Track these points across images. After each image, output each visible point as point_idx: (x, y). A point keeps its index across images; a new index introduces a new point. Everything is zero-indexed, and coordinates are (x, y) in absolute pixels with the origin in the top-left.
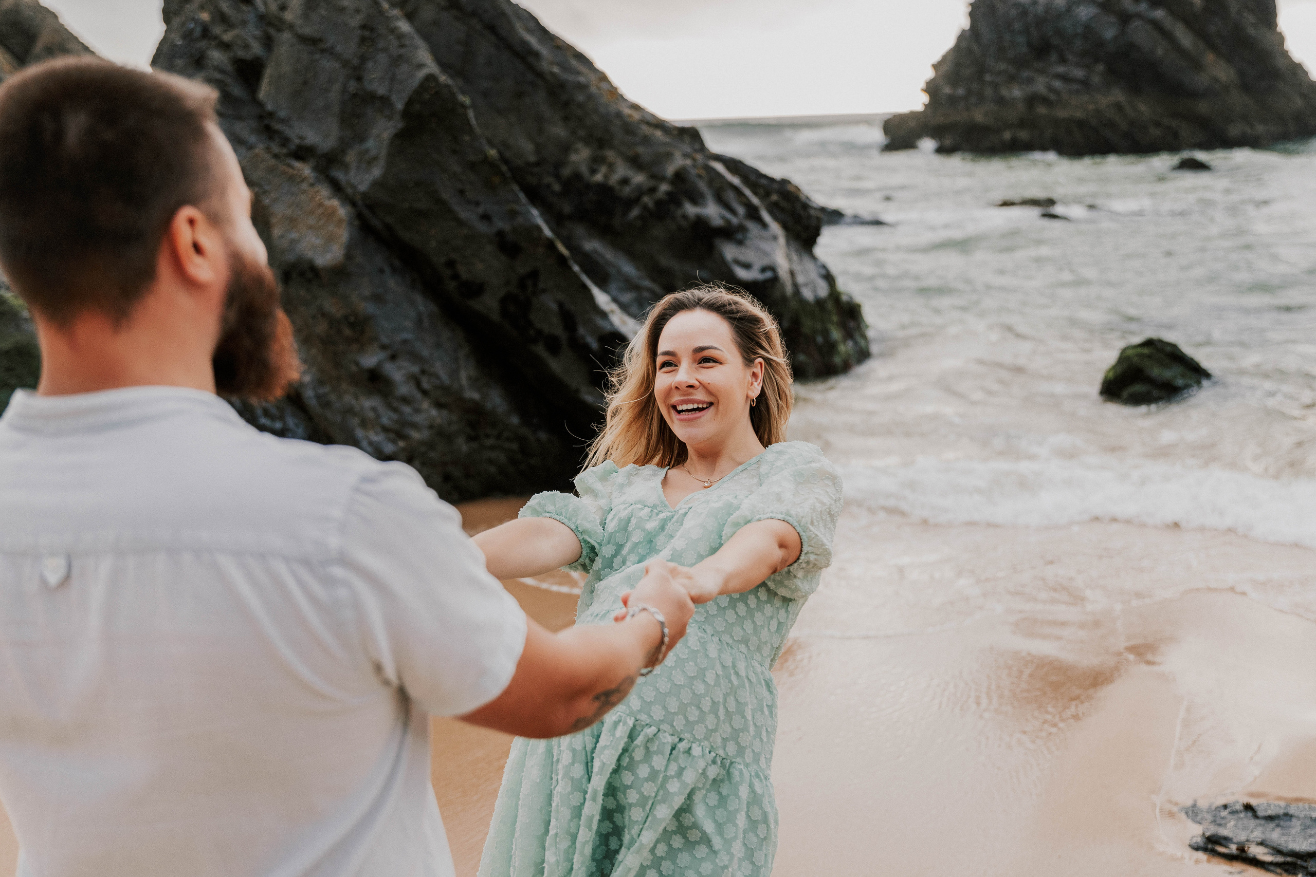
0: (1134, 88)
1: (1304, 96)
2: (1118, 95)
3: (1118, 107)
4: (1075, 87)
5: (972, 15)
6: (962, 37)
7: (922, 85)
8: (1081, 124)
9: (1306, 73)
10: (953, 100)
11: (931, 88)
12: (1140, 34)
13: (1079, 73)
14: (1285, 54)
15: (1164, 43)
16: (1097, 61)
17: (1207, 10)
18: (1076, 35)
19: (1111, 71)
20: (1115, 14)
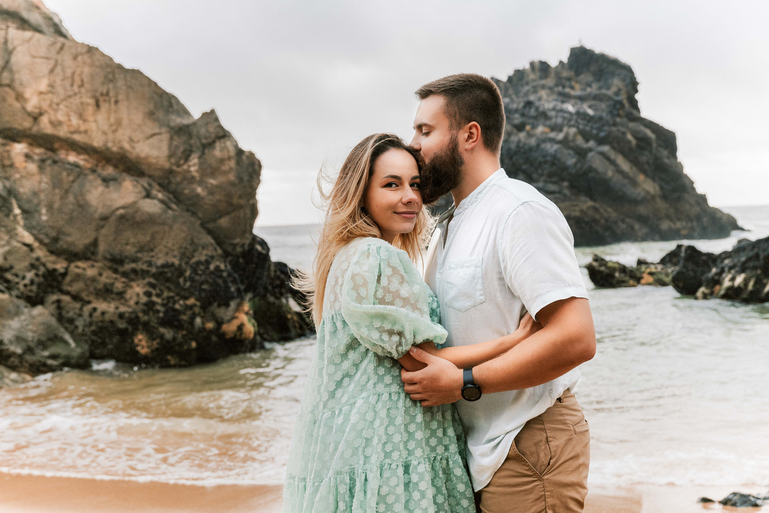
2: (589, 202)
3: (594, 209)
12: (597, 162)
15: (612, 167)
16: (562, 179)
17: (638, 146)
18: (546, 162)
19: (572, 187)
20: (571, 148)
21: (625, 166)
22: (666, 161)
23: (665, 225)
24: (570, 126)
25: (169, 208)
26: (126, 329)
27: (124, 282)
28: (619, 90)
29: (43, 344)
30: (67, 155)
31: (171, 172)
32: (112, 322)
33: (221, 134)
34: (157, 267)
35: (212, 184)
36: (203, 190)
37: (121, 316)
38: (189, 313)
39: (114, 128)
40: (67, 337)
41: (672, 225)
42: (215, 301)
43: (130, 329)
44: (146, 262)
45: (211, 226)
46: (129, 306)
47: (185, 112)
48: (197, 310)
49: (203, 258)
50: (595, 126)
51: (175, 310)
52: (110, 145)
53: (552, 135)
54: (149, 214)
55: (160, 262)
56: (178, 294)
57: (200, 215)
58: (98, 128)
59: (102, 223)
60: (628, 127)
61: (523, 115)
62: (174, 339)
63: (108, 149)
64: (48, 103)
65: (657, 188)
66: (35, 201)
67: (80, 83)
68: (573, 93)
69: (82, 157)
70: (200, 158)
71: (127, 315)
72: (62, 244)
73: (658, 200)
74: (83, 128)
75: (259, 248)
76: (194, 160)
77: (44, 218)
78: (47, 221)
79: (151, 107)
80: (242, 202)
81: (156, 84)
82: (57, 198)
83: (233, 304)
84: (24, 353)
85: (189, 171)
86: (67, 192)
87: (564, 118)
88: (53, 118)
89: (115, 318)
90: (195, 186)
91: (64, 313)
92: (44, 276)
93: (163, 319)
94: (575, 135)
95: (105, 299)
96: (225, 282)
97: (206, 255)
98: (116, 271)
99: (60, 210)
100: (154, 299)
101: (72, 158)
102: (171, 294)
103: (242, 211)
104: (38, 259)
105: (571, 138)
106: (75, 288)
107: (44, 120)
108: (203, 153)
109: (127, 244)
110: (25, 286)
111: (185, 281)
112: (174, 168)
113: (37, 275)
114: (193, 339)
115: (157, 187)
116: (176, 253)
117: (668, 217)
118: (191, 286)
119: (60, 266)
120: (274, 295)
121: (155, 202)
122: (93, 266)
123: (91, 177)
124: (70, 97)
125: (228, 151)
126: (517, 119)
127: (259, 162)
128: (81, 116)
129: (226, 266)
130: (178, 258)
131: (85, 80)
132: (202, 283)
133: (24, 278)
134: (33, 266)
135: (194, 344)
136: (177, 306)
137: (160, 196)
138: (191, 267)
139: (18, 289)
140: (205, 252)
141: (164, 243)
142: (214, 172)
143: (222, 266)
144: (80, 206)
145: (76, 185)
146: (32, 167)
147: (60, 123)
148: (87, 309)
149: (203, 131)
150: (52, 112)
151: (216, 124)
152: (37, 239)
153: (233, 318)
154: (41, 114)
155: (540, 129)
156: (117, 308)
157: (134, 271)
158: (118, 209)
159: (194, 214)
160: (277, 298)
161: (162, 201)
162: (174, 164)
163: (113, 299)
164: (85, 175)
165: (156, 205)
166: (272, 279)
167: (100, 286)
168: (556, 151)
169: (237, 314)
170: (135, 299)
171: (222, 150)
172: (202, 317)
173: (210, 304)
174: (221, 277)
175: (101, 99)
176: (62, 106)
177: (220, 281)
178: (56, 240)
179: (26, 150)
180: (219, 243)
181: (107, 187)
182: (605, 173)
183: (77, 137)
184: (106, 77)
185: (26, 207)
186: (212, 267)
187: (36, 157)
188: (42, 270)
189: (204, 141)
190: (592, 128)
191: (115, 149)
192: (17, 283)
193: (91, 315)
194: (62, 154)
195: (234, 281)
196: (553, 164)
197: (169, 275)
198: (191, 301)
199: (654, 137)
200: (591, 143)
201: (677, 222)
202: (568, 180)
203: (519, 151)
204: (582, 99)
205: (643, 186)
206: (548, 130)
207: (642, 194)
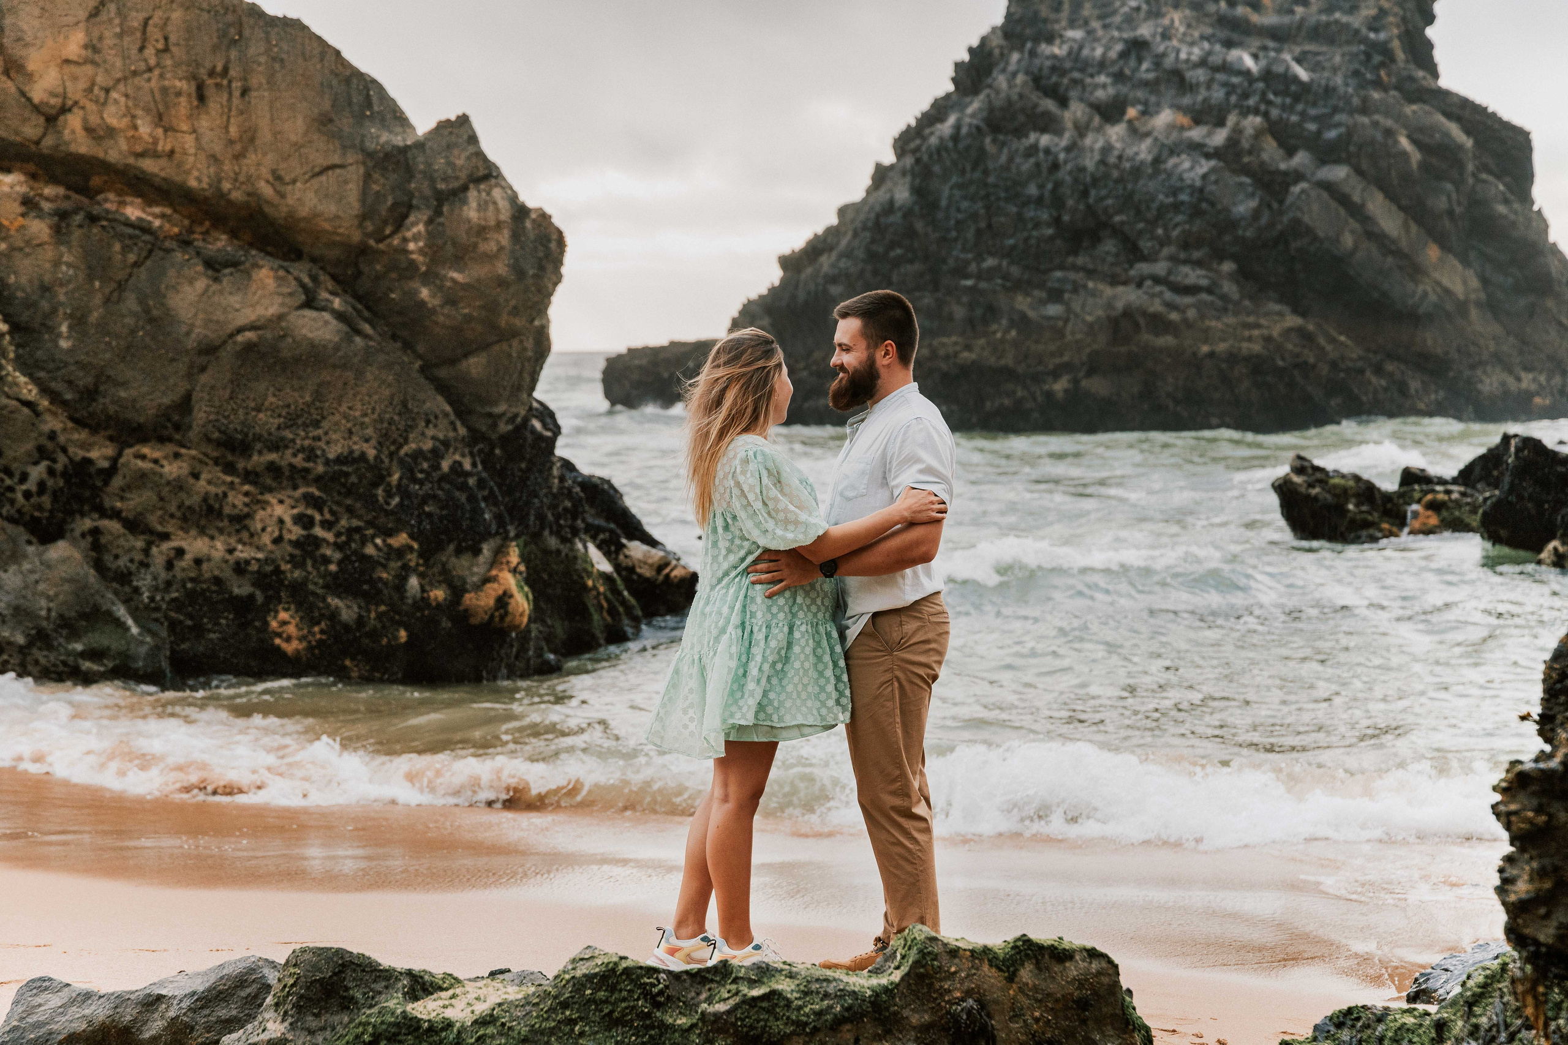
2: (1287, 315)
12: (1314, 210)
13: (1190, 276)
15: (1353, 224)
16: (1220, 255)
17: (1424, 166)
18: (1176, 207)
19: (1244, 274)
20: (1246, 170)
21: (1389, 219)
22: (1501, 209)
23: (1491, 382)
24: (1245, 112)
25: (358, 332)
26: (251, 597)
27: (246, 494)
28: (1382, 12)
29: (69, 626)
30: (122, 203)
31: (363, 250)
32: (217, 581)
33: (482, 172)
34: (327, 462)
35: (453, 280)
36: (433, 295)
37: (240, 568)
38: (395, 565)
39: (238, 147)
40: (121, 611)
41: (1511, 381)
42: (450, 541)
43: (260, 597)
44: (302, 449)
45: (443, 373)
46: (259, 548)
47: (400, 119)
48: (413, 559)
49: (427, 445)
50: (1313, 112)
51: (367, 558)
52: (226, 186)
53: (1196, 134)
54: (312, 344)
55: (334, 452)
56: (370, 524)
57: (421, 348)
58: (199, 147)
59: (202, 360)
60: (1400, 118)
61: (1119, 77)
62: (360, 621)
63: (221, 195)
64: (82, 85)
65: (1475, 283)
66: (45, 305)
67: (160, 45)
68: (1255, 18)
69: (157, 210)
70: (430, 222)
71: (254, 567)
72: (105, 403)
73: (1475, 313)
74: (164, 146)
75: (537, 424)
76: (417, 227)
77: (64, 344)
78: (70, 351)
79: (327, 105)
80: (519, 322)
81: (338, 53)
82: (98, 299)
83: (487, 549)
84: (30, 644)
85: (406, 252)
86: (121, 286)
87: (1230, 89)
88: (94, 120)
89: (227, 574)
90: (415, 284)
91: (108, 558)
92: (64, 474)
93: (335, 576)
94: (1258, 134)
95: (202, 531)
96: (472, 498)
97: (433, 438)
98: (230, 468)
99: (103, 327)
100: (318, 531)
101: (133, 212)
102: (355, 523)
103: (515, 343)
104: (52, 436)
105: (1245, 144)
106: (134, 503)
107: (74, 122)
108: (438, 212)
109: (258, 410)
110: (27, 495)
111: (389, 495)
112: (372, 242)
113: (51, 472)
114: (400, 624)
115: (330, 284)
116: (369, 431)
117: (1500, 360)
118: (401, 505)
119: (100, 453)
120: (557, 532)
121: (326, 316)
122: (177, 456)
123: (179, 256)
124: (135, 73)
125: (497, 210)
126: (1104, 88)
127: (560, 233)
128: (159, 119)
129: (474, 465)
130: (373, 442)
131: (173, 38)
132: (424, 501)
133: (24, 477)
134: (42, 453)
135: (403, 635)
136: (370, 550)
137: (337, 303)
138: (401, 462)
139: (12, 502)
140: (430, 432)
141: (344, 408)
142: (461, 256)
143: (467, 465)
144: (152, 320)
145: (143, 273)
146: (39, 228)
147: (111, 132)
148: (160, 552)
149: (440, 163)
150: (91, 107)
151: (471, 149)
152: (44, 390)
153: (487, 580)
154: (64, 110)
155: (1164, 118)
156: (231, 551)
157: (273, 469)
158: (240, 330)
159: (407, 346)
160: (564, 540)
161: (340, 316)
162: (369, 235)
163: (221, 531)
164: (168, 251)
165: (326, 323)
166: (555, 496)
167: (194, 500)
168: (1204, 177)
169: (494, 572)
170: (273, 531)
171: (482, 207)
172: (422, 576)
173: (440, 547)
174: (464, 487)
175: (210, 82)
176: (114, 95)
177: (463, 497)
178: (91, 394)
179: (23, 189)
180: (462, 412)
181: (216, 280)
182: (1337, 240)
183: (148, 165)
184: (223, 34)
185: (25, 317)
186: (445, 465)
187: (46, 206)
188: (62, 460)
189: (442, 186)
190: (1303, 114)
191: (237, 196)
192: (11, 489)
193: (169, 565)
194: (110, 202)
195: (491, 499)
196: (1196, 213)
197: (353, 479)
198: (401, 539)
199: (1469, 143)
200: (1301, 159)
201: (1523, 375)
202: (1234, 257)
203: (1106, 176)
204: (1280, 36)
205: (1436, 275)
206: (1184, 120)
207: (1433, 297)
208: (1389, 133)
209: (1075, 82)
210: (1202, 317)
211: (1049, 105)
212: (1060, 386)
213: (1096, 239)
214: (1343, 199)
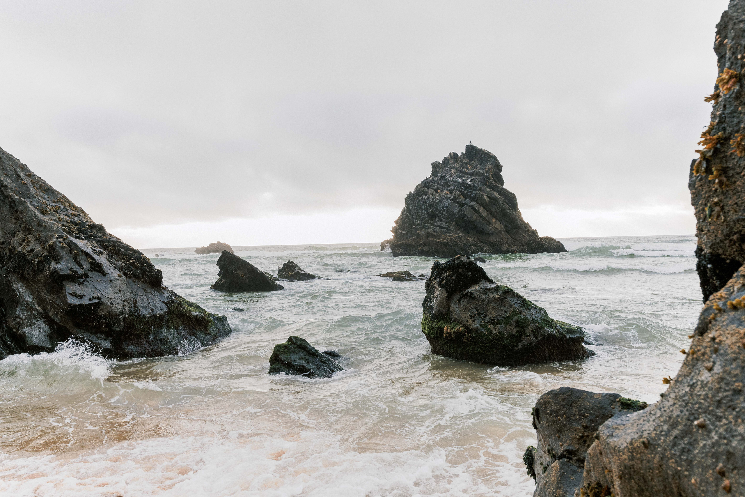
0: (466, 231)
1: (530, 236)
2: (460, 234)
3: (459, 238)
4: (444, 230)
5: (406, 202)
6: (404, 211)
7: (391, 229)
8: (445, 244)
9: (530, 227)
10: (402, 235)
11: (395, 231)
12: (467, 211)
13: (445, 225)
14: (521, 220)
15: (476, 214)
16: (452, 221)
17: (490, 202)
18: (444, 211)
19: (457, 225)
20: (458, 203)
21: (484, 214)
22: (508, 211)
23: (504, 248)
24: (457, 190)
28: (489, 170)
41: (509, 247)
50: (470, 191)
53: (449, 195)
60: (486, 192)
61: (438, 183)
65: (502, 227)
68: (467, 171)
73: (503, 233)
87: (456, 186)
94: (459, 195)
105: (457, 197)
155: (444, 192)
168: (449, 204)
182: (472, 217)
190: (468, 192)
196: (447, 212)
199: (499, 197)
200: (467, 200)
201: (513, 246)
202: (455, 221)
203: (433, 204)
204: (471, 174)
205: (494, 225)
206: (448, 193)
207: (493, 230)
208: (482, 195)
209: (432, 185)
210: (441, 234)
211: (426, 189)
212: (420, 249)
213: (436, 218)
214: (474, 209)
